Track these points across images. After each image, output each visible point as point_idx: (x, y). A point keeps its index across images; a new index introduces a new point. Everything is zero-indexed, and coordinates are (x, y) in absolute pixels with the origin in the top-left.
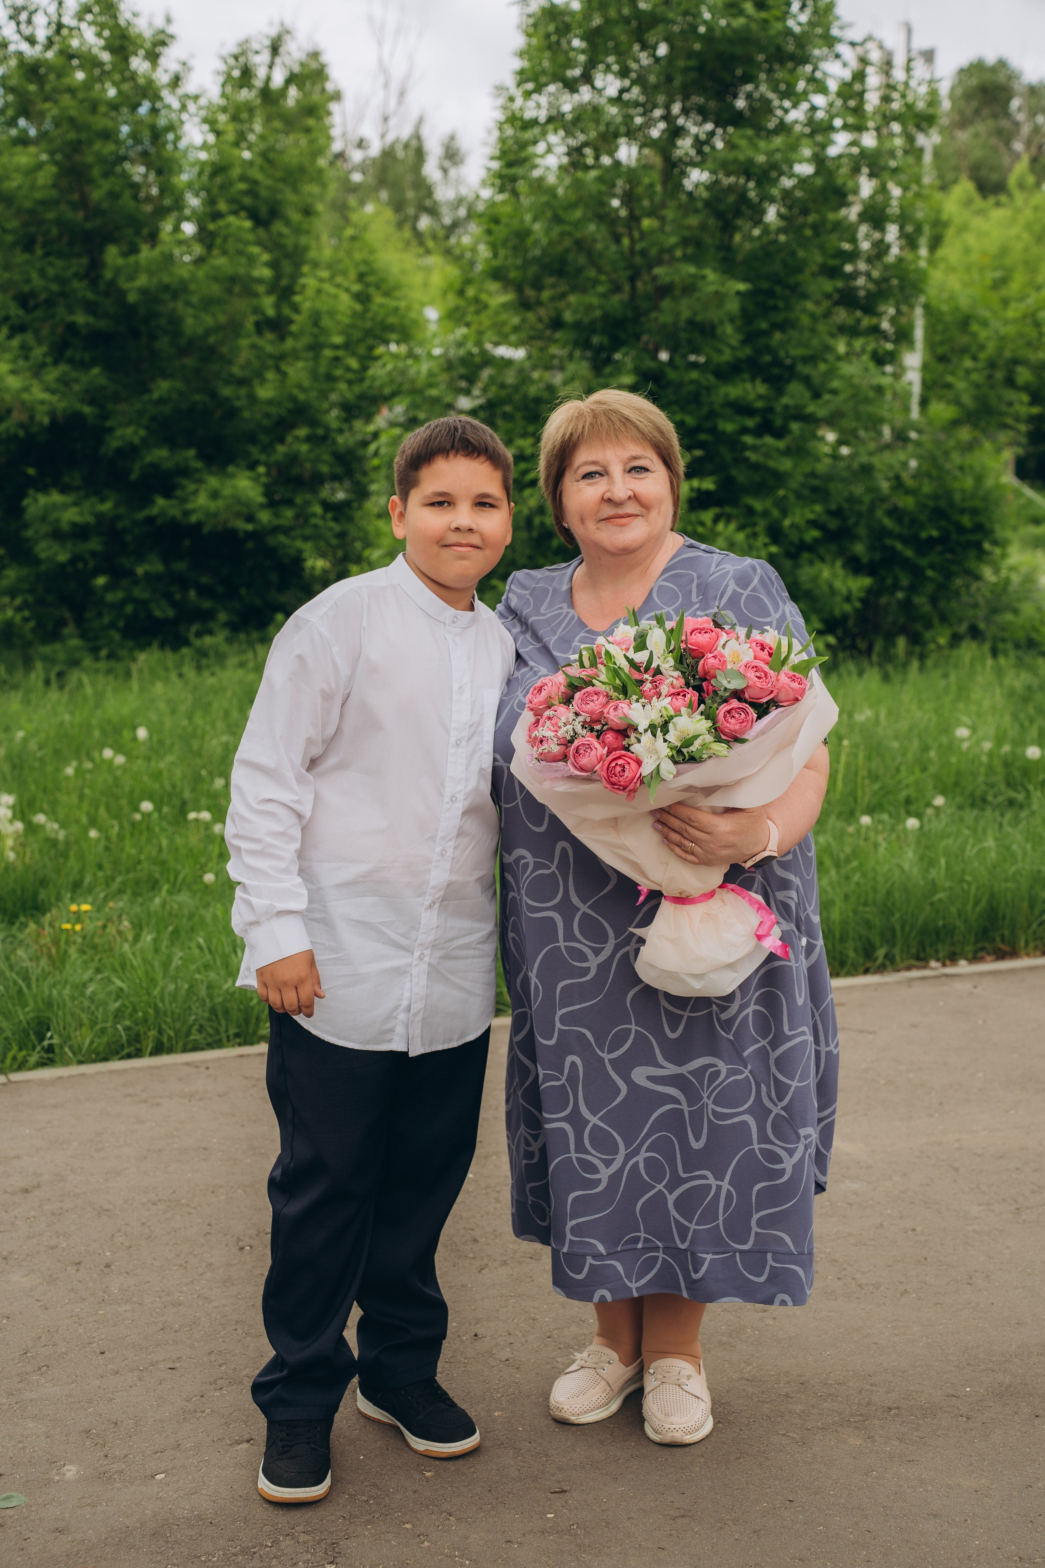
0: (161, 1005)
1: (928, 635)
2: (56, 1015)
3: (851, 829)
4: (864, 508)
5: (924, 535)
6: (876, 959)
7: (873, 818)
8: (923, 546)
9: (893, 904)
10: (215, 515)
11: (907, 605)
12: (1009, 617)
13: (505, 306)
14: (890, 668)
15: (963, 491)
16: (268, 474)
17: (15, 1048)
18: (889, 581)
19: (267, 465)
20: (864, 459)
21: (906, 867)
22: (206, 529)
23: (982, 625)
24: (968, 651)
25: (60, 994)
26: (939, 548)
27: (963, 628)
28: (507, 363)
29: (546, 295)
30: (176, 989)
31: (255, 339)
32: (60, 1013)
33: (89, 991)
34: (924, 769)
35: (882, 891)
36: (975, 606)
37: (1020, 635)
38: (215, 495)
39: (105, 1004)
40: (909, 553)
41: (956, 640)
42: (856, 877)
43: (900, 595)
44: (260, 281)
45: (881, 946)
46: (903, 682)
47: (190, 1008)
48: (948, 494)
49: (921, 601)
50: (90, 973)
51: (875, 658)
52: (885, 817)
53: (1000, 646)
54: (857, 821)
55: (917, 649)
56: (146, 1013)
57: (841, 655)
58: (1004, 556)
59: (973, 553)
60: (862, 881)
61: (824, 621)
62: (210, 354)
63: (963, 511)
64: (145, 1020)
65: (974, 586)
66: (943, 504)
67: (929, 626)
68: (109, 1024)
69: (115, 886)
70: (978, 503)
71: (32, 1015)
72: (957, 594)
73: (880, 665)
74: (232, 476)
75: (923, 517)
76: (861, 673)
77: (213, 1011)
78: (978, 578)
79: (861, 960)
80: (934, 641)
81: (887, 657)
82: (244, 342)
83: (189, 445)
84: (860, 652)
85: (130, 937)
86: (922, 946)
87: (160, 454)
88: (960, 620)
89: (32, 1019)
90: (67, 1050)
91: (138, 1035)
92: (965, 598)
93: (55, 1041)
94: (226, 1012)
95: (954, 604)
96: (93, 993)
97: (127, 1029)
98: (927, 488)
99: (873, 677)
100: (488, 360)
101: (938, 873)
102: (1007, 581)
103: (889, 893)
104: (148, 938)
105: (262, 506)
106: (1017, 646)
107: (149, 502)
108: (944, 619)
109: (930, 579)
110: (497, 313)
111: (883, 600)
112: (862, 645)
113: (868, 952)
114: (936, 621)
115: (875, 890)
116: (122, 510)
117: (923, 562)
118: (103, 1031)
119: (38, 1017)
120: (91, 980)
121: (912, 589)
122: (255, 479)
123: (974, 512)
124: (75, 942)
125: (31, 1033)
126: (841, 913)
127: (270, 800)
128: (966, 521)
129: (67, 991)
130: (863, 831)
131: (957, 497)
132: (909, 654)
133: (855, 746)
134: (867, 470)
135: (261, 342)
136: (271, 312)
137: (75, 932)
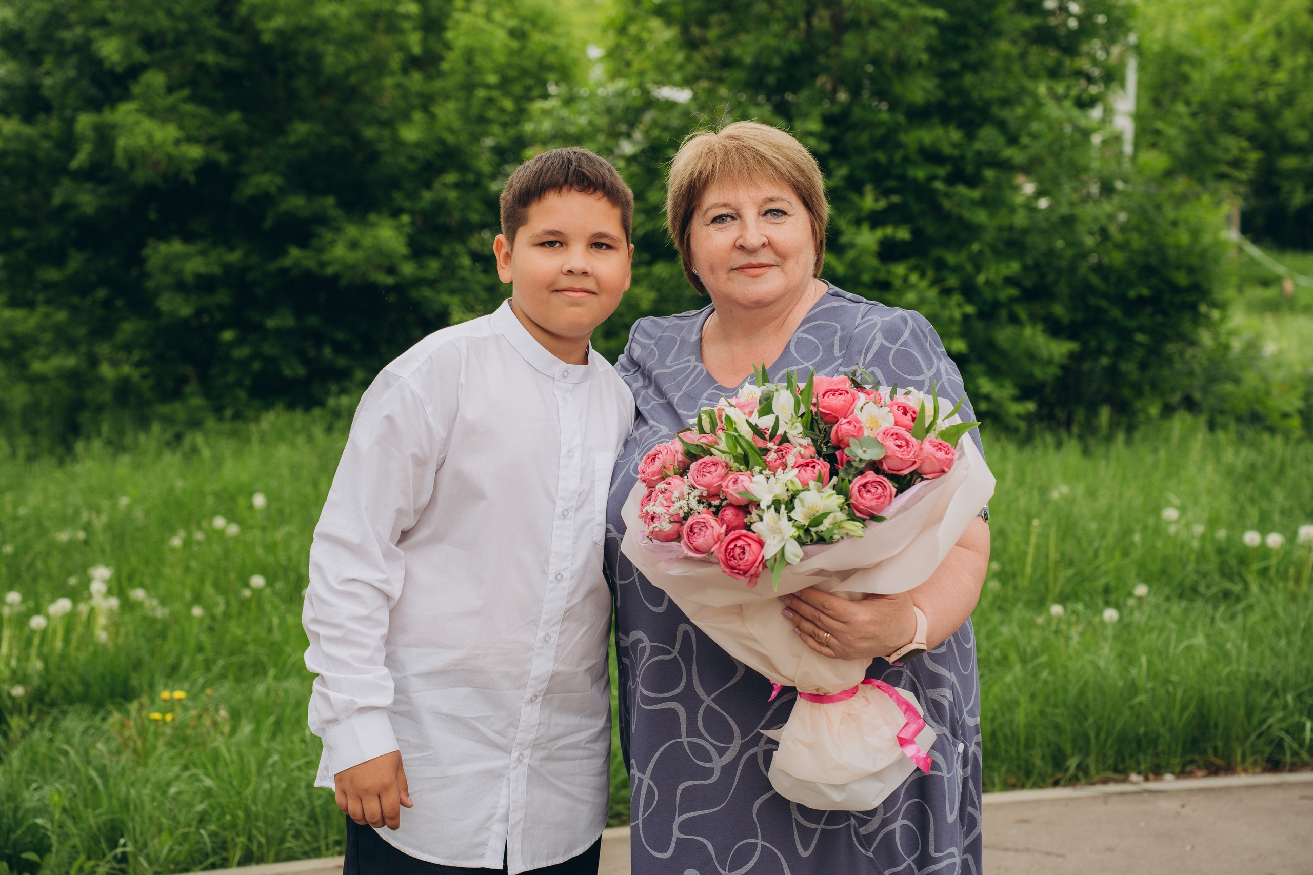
0: (254, 808)
1: (1138, 404)
2: (133, 819)
3: (1040, 620)
4: (1064, 264)
5: (1132, 294)
6: (1067, 770)
7: (1065, 608)
8: (1132, 307)
9: (1087, 706)
10: (353, 267)
11: (1112, 373)
12: (1228, 387)
13: (668, 43)
14: (1092, 442)
15: (1178, 247)
16: (413, 223)
17: (83, 857)
18: (1093, 344)
19: (412, 212)
20: (1064, 210)
21: (1102, 664)
22: (344, 282)
23: (1197, 396)
24: (1179, 423)
25: (139, 794)
26: (1149, 310)
27: (1176, 398)
28: (670, 105)
29: (712, 34)
30: (272, 788)
31: (398, 78)
32: (137, 818)
33: (173, 790)
34: (1125, 554)
35: (1073, 691)
36: (1191, 374)
37: (1242, 407)
38: (354, 245)
39: (190, 805)
40: (1116, 313)
41: (1168, 411)
42: (1045, 674)
43: (1105, 361)
44: (407, 17)
45: (1073, 755)
46: (1107, 457)
47: (285, 811)
48: (1161, 249)
49: (1129, 367)
50: (176, 769)
51: (1075, 429)
52: (1080, 607)
53: (1220, 419)
54: (1048, 611)
55: (1124, 420)
56: (235, 817)
57: (1037, 427)
58: (1223, 319)
59: (1187, 316)
60: (1051, 679)
61: (1019, 386)
62: (352, 94)
63: (1178, 268)
64: (234, 825)
65: (1190, 352)
66: (1154, 260)
67: (1139, 392)
68: (193, 829)
69: (216, 669)
70: (1195, 261)
71: (104, 817)
72: (1170, 361)
73: (1081, 437)
74: (373, 225)
75: (1132, 275)
76: (1059, 445)
77: (313, 816)
78: (1193, 343)
79: (1050, 771)
80: (1144, 410)
81: (1089, 430)
82: (389, 81)
83: (326, 192)
84: (1059, 423)
85: (226, 729)
86: (1120, 755)
87: (297, 202)
88: (1173, 390)
89: (105, 823)
90: (142, 860)
91: (224, 842)
92: (1178, 365)
93: (130, 849)
94: (327, 816)
95: (1166, 372)
96: (179, 793)
97: (213, 835)
98: (1137, 242)
99: (1072, 451)
100: (650, 103)
101: (1139, 672)
102: (1227, 347)
103: (1082, 693)
104: (246, 729)
105: (405, 258)
106: (1239, 419)
107: (281, 252)
108: (1154, 386)
109: (1140, 344)
110: (658, 51)
111: (1086, 366)
112: (1061, 414)
113: (1058, 760)
114: (1147, 388)
115: (1065, 690)
116: (254, 259)
117: (1132, 324)
118: (185, 836)
119: (112, 820)
120: (178, 777)
121: (1118, 353)
122: (399, 228)
123: (1191, 270)
124: (163, 734)
125: (102, 840)
126: (1026, 715)
127: (353, 580)
128: (1182, 279)
129: (147, 791)
130: (1055, 621)
131: (1172, 253)
132: (1114, 426)
133: (1047, 526)
134: (1068, 222)
135: (406, 82)
136: (416, 49)
137: (165, 723)
